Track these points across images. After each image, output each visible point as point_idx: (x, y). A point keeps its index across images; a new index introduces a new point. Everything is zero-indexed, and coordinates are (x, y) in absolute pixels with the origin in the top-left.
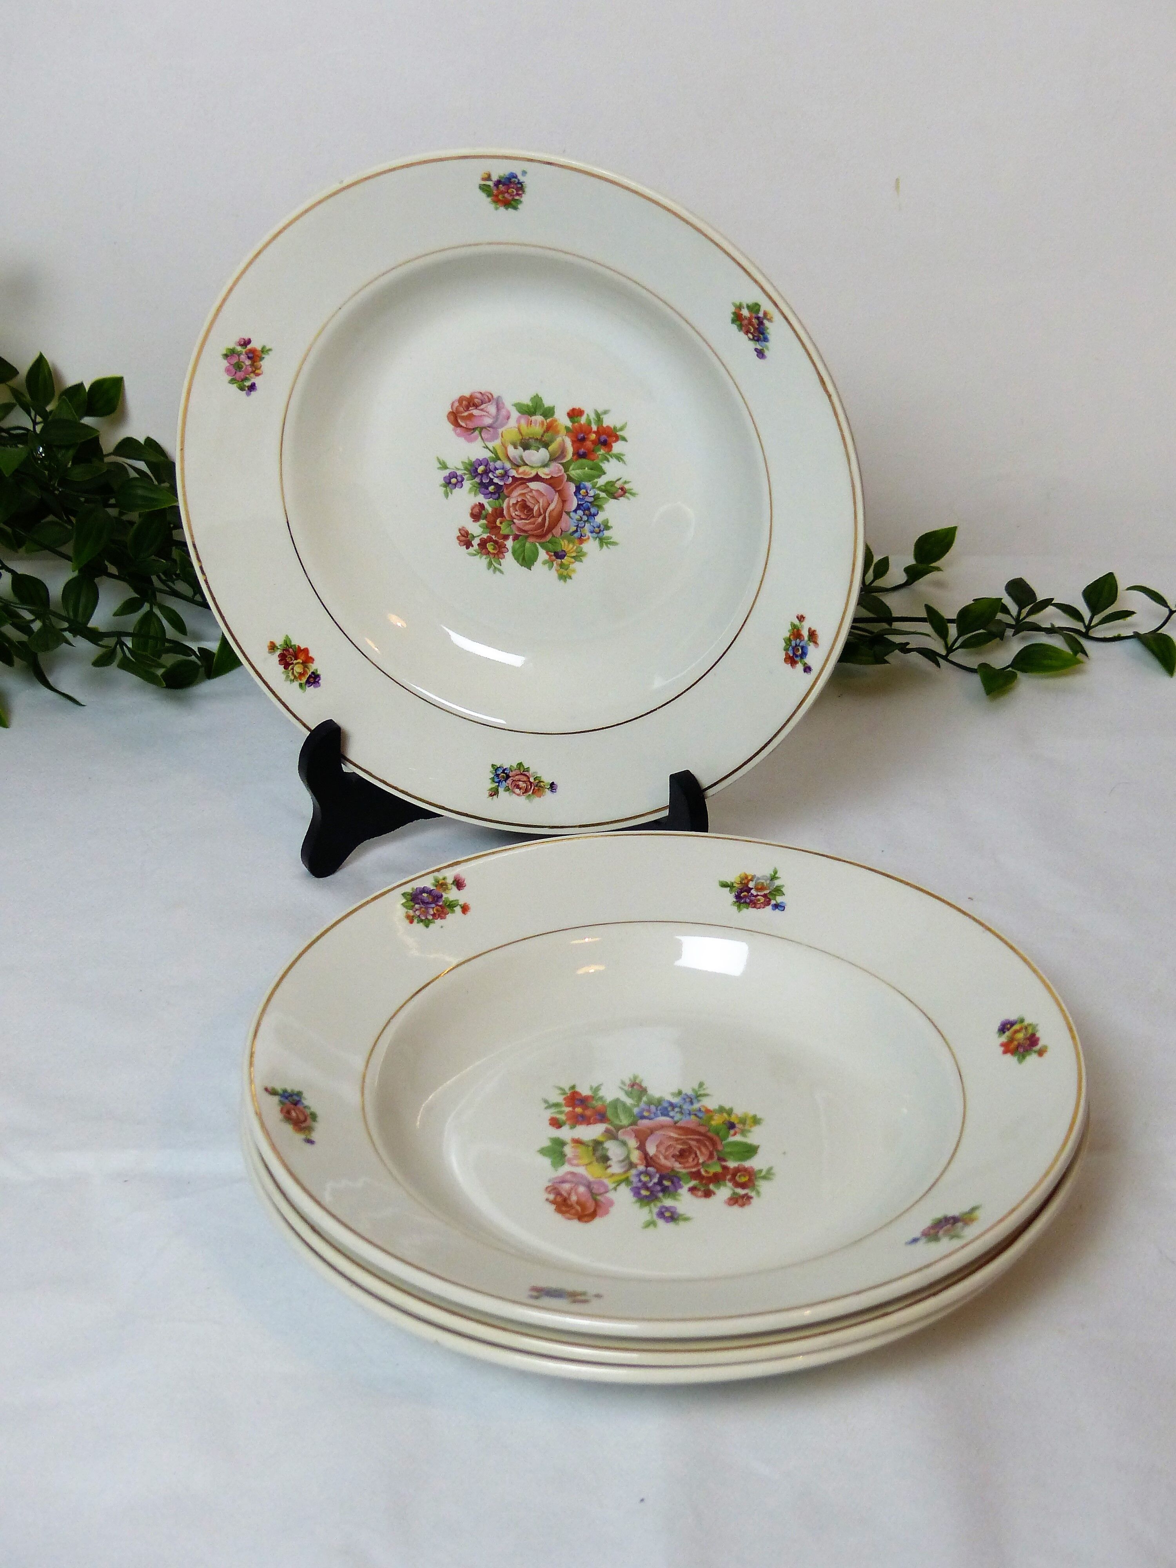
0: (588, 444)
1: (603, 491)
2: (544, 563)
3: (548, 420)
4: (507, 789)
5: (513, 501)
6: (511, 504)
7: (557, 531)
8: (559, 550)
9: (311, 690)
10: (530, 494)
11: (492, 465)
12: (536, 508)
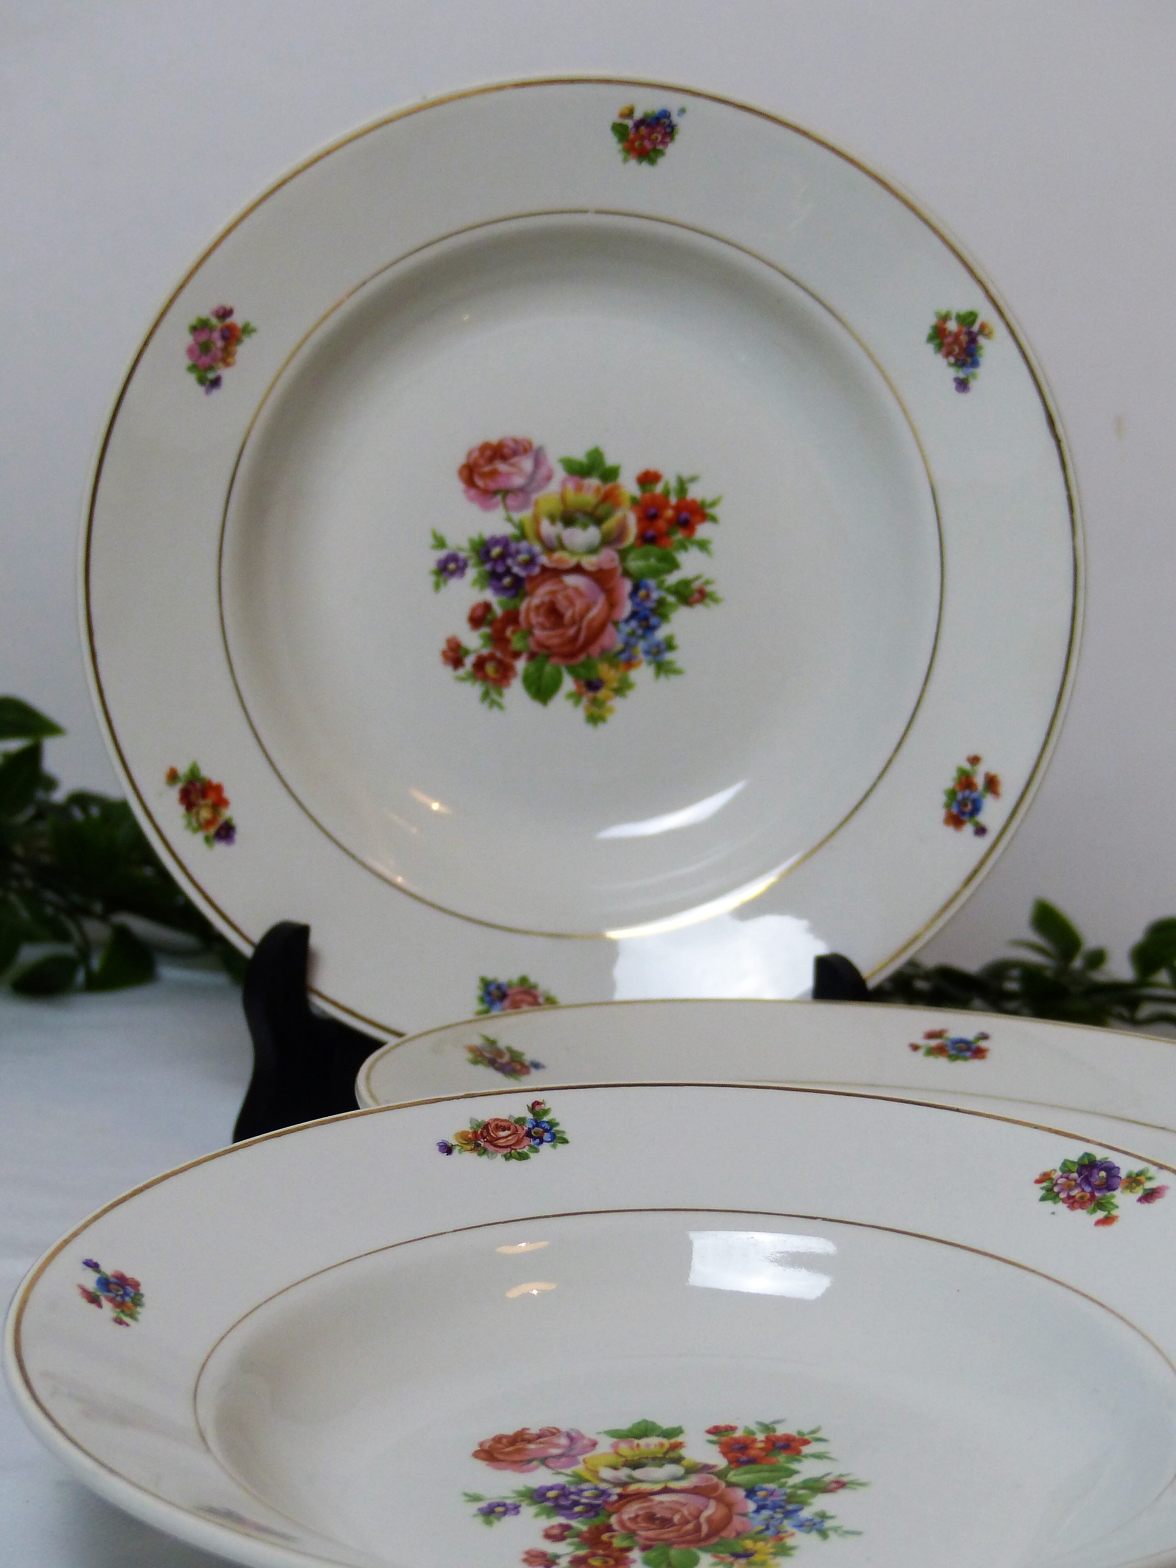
0: (661, 524)
1: (673, 594)
2: (570, 696)
3: (608, 486)
5: (536, 601)
6: (532, 606)
8: (593, 677)
9: (220, 847)
10: (563, 593)
11: (513, 547)
12: (569, 614)
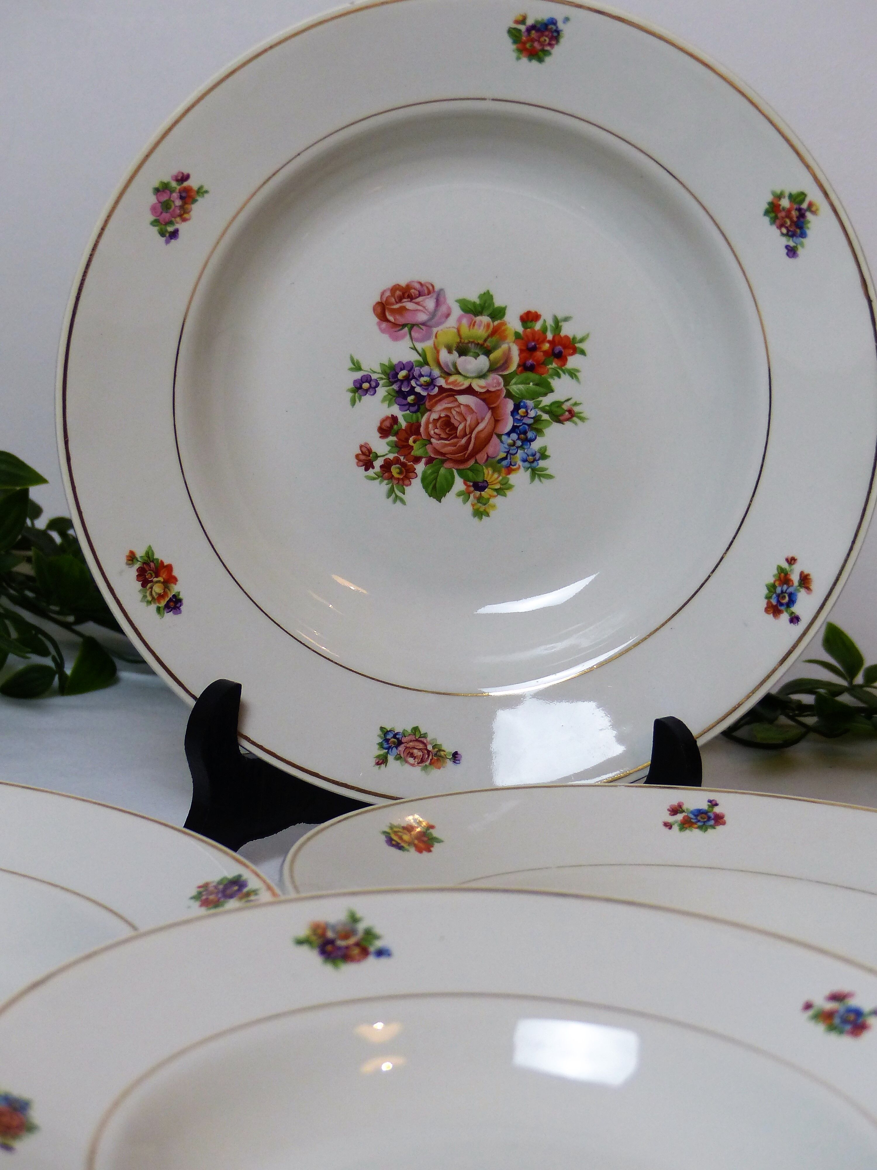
0: (539, 354)
1: (547, 412)
2: (459, 494)
3: (496, 323)
4: (398, 758)
5: (434, 416)
6: (431, 419)
7: (481, 457)
8: (480, 479)
9: (169, 616)
10: (457, 409)
11: (416, 371)
12: (461, 427)
